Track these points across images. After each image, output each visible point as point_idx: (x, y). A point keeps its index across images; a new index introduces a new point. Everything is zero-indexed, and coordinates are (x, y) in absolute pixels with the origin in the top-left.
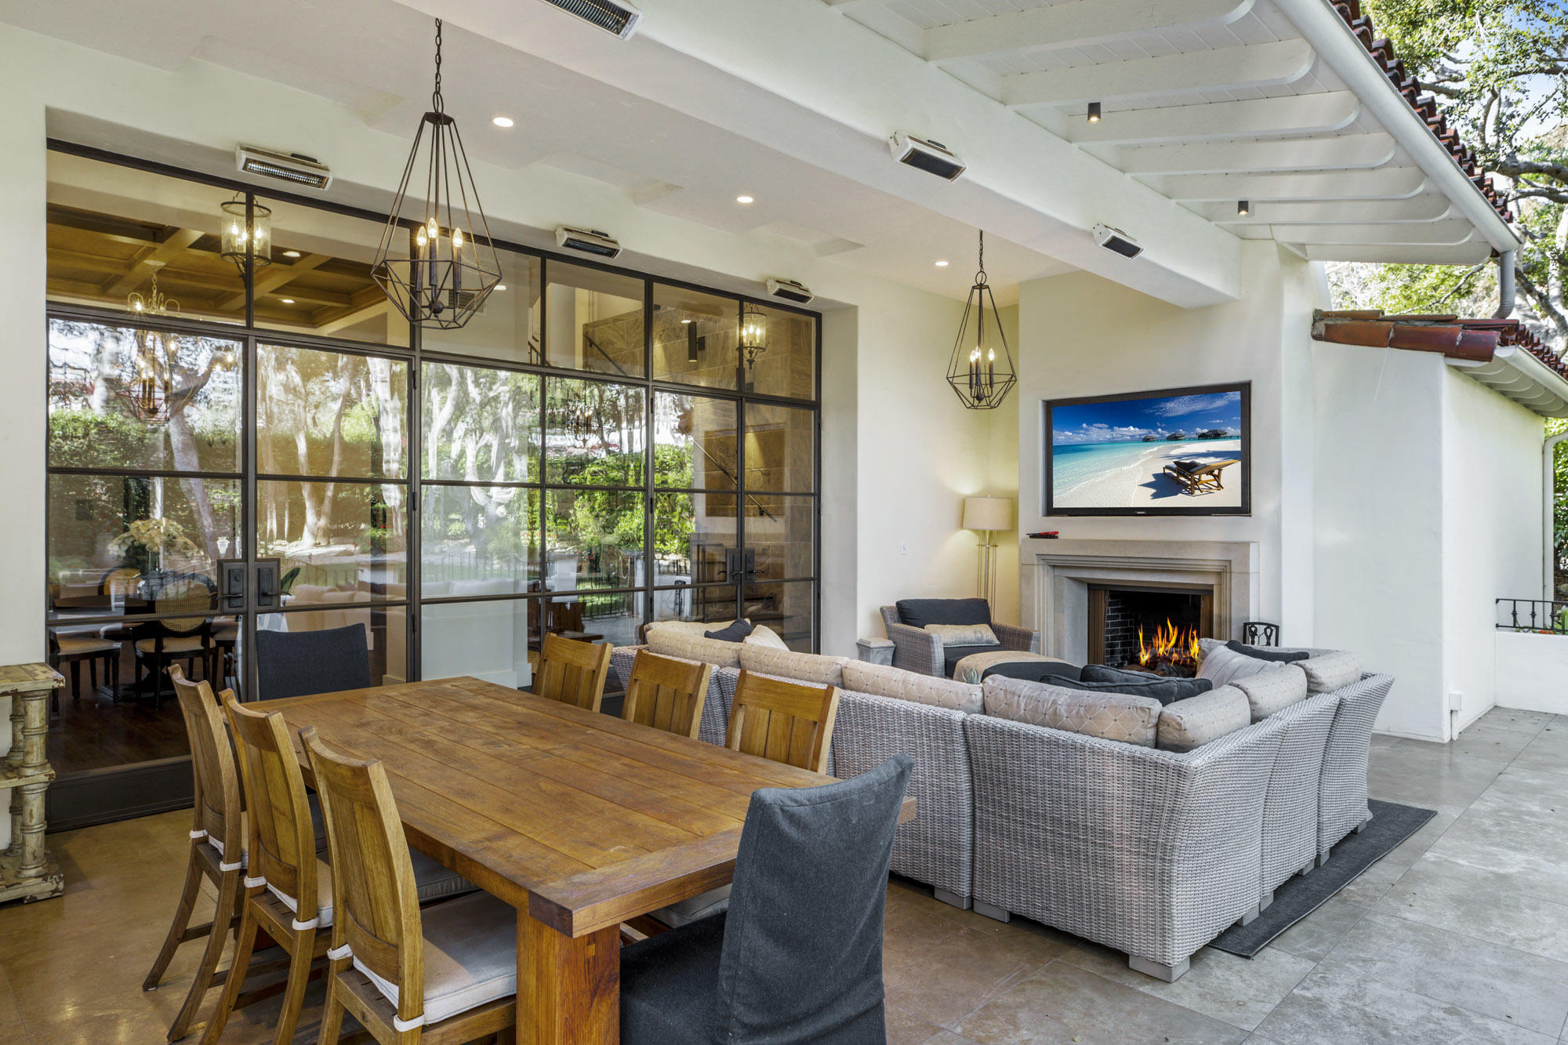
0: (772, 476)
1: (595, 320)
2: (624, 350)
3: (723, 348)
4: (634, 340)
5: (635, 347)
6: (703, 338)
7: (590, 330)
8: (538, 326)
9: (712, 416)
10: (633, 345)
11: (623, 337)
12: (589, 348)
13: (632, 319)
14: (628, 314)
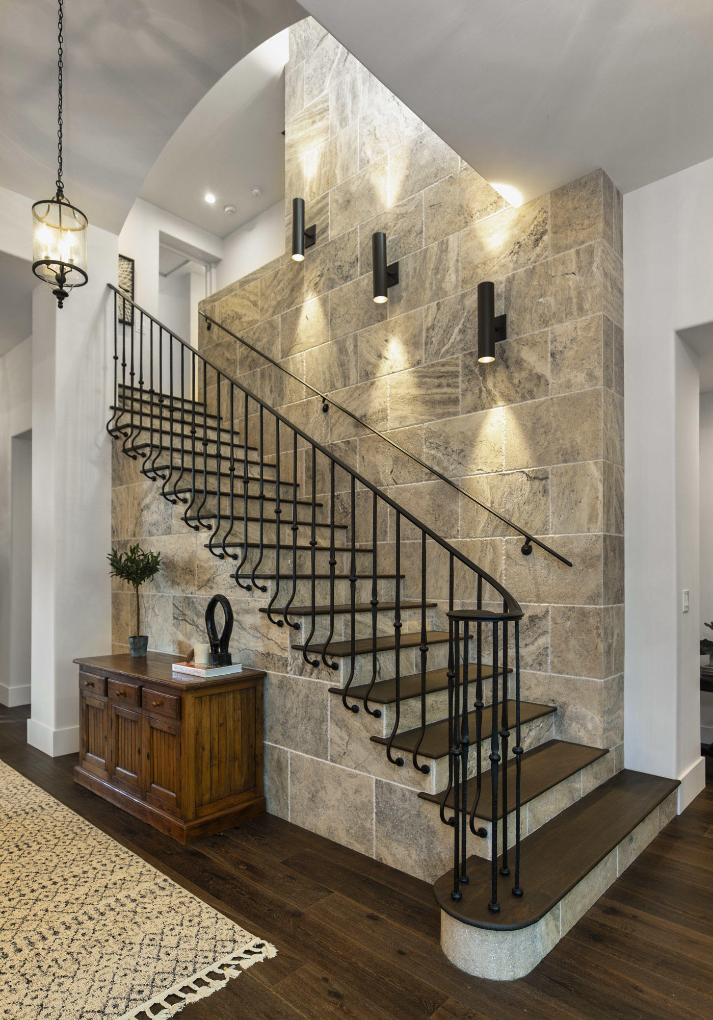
0: (552, 480)
1: (214, 292)
2: (257, 321)
3: (437, 270)
4: (274, 303)
5: (274, 313)
6: (396, 265)
7: (208, 307)
8: (139, 328)
9: (414, 392)
10: (271, 310)
11: (255, 304)
12: (206, 332)
13: (271, 273)
14: (264, 268)
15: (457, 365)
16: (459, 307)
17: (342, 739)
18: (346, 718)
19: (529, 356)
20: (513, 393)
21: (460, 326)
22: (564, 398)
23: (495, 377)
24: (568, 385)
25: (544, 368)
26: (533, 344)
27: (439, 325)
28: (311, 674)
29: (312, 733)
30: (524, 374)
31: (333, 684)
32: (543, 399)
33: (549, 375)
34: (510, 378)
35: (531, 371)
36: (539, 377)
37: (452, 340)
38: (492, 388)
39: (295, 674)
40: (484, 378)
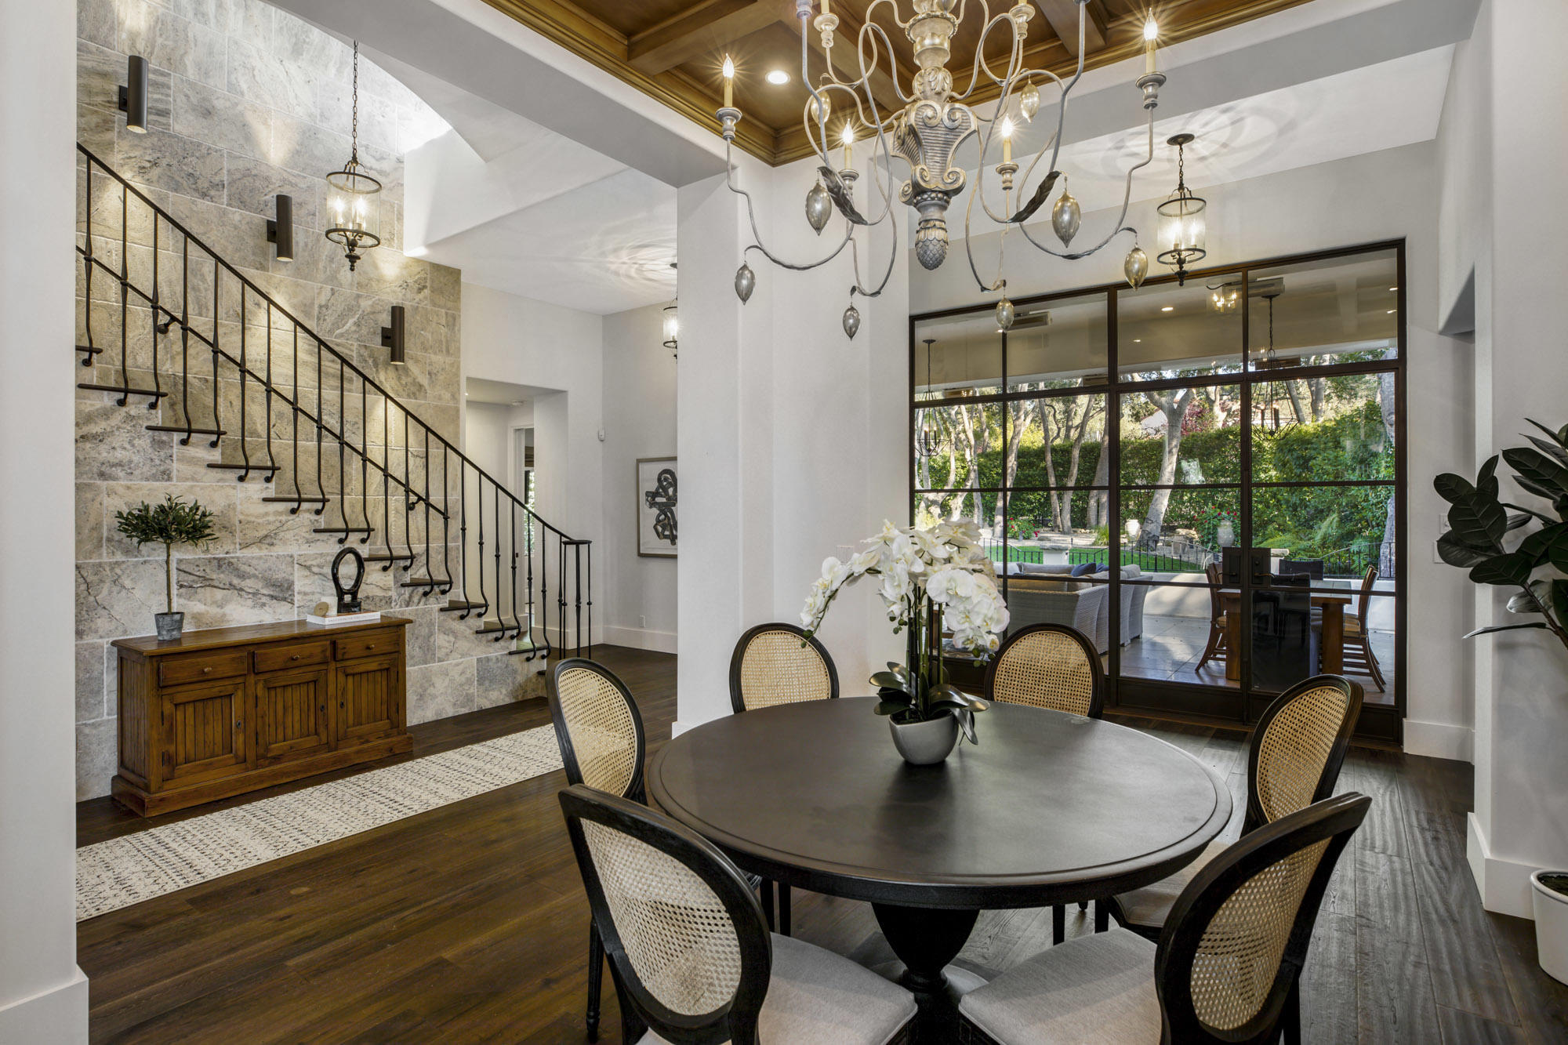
15: (353, 351)
16: (354, 303)
17: (449, 642)
18: (452, 627)
19: (414, 369)
20: (400, 389)
21: (355, 319)
22: (436, 406)
23: (386, 373)
24: (440, 398)
25: (424, 380)
26: (417, 361)
27: (334, 308)
28: (419, 603)
29: (420, 648)
30: (409, 380)
31: (441, 606)
32: (423, 402)
33: (427, 387)
34: (399, 379)
35: (414, 379)
36: (421, 386)
37: (346, 328)
38: (383, 380)
39: (401, 607)
40: (377, 370)
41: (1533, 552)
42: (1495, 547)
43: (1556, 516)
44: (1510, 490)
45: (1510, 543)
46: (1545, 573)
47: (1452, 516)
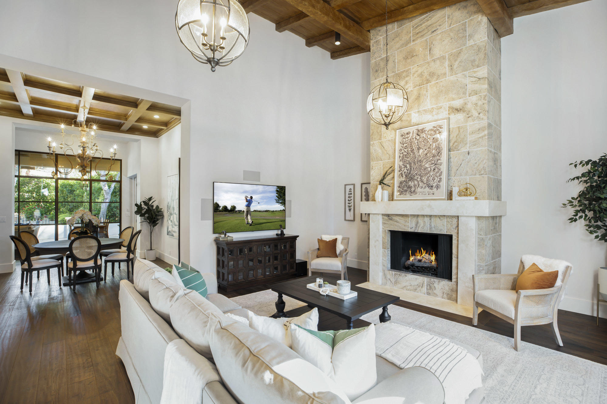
41: (145, 213)
42: (142, 213)
43: (147, 208)
44: (143, 206)
45: (143, 212)
46: (147, 215)
47: (137, 209)
